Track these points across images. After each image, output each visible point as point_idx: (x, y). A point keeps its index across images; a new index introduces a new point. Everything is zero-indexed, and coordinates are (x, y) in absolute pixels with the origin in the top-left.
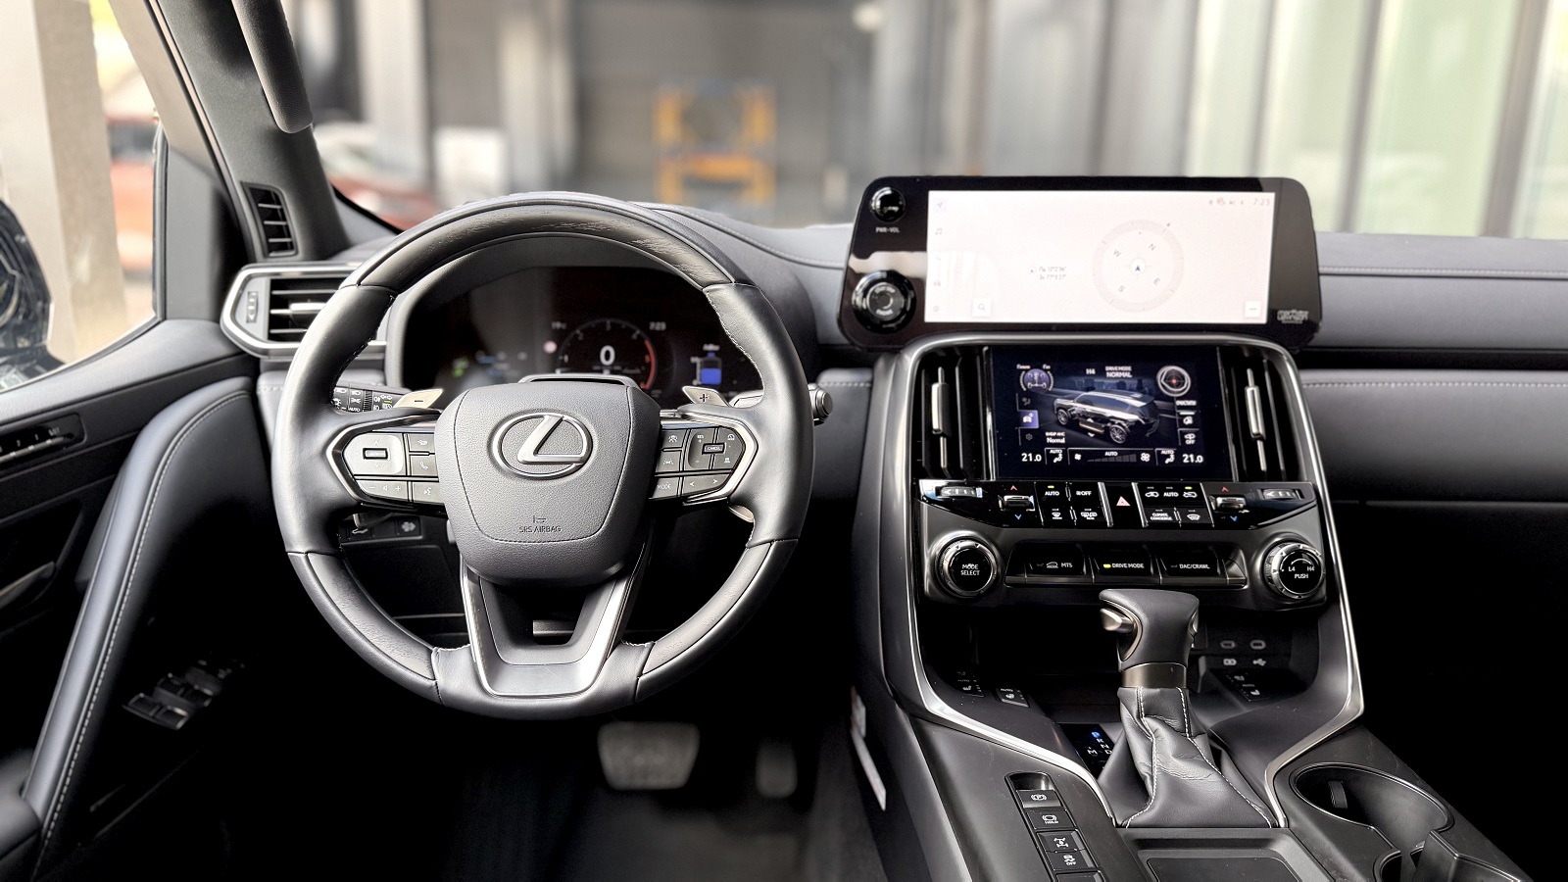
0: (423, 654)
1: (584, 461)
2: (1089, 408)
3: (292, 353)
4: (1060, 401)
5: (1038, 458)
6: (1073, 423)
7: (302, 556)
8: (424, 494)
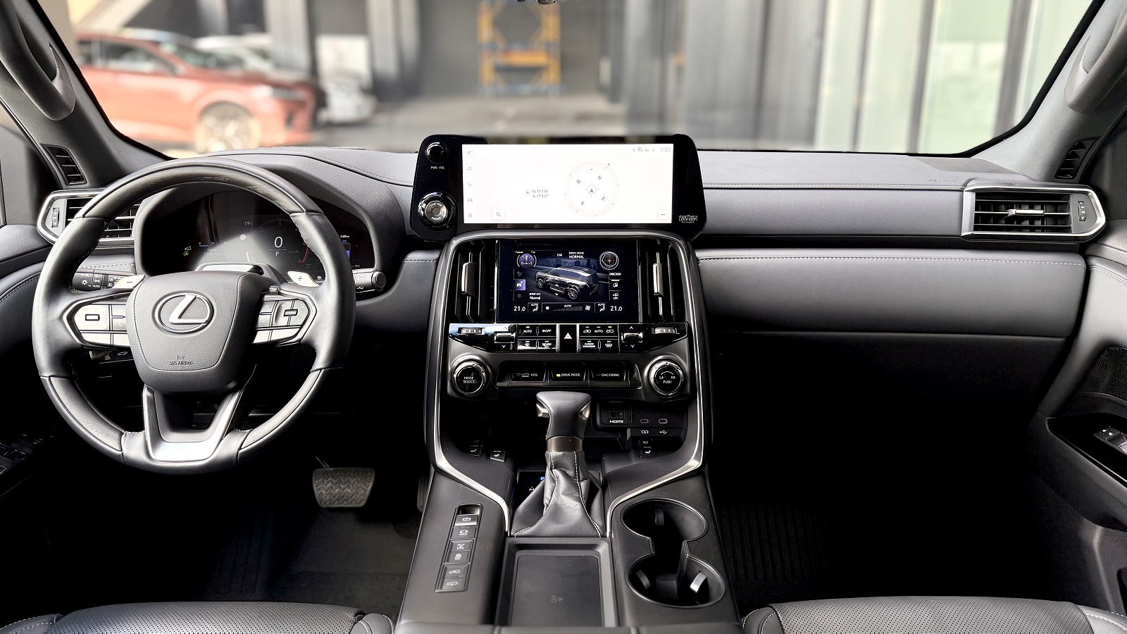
0: (116, 435)
1: (208, 322)
2: (557, 278)
4: (539, 274)
5: (524, 309)
6: (547, 287)
7: (47, 379)
8: (120, 341)
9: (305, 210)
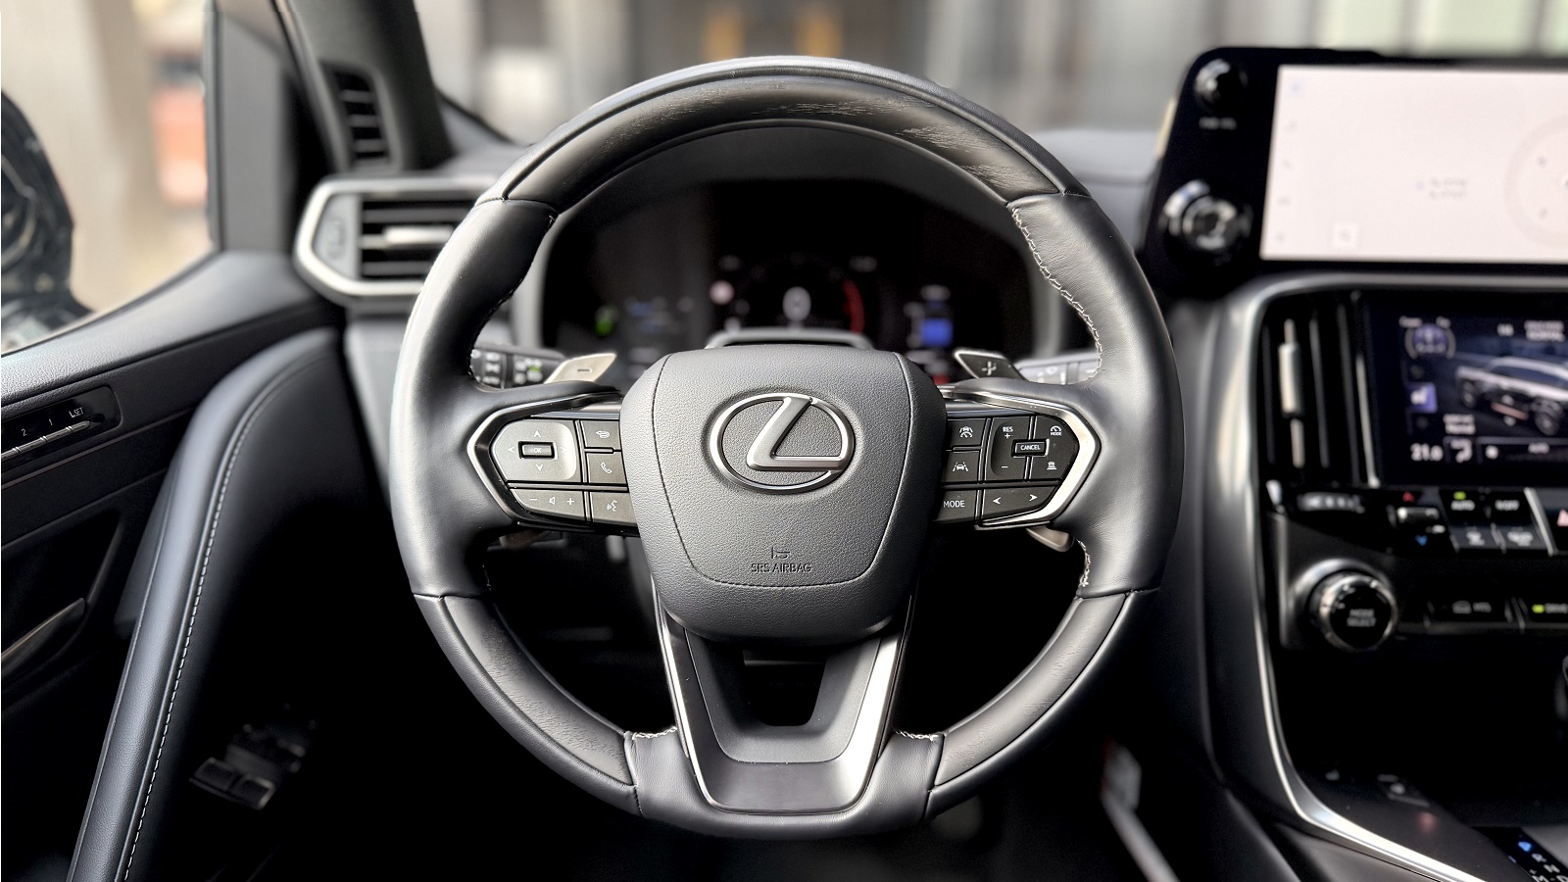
0: (614, 744)
1: (845, 465)
2: (1505, 383)
3: (411, 299)
4: (1465, 372)
5: (1437, 453)
6: (1484, 404)
7: (435, 601)
8: (606, 509)
9: (1062, 188)
